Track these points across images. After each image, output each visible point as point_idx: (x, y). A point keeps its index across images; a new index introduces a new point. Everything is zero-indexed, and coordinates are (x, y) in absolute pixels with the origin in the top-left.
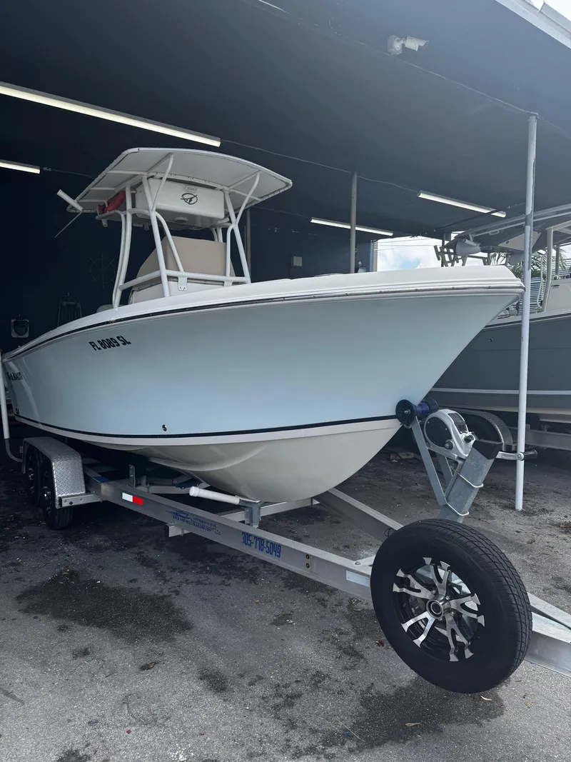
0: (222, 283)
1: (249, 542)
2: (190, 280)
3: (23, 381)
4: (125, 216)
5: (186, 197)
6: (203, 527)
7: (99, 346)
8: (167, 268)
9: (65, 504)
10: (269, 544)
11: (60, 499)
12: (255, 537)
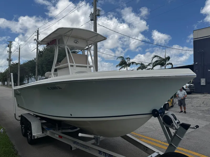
0: (86, 67)
1: (101, 153)
2: (77, 66)
3: (22, 96)
4: (56, 47)
5: (75, 41)
6: (84, 147)
7: (50, 89)
8: (70, 63)
9: (35, 138)
10: (108, 155)
11: (34, 136)
12: (103, 152)
